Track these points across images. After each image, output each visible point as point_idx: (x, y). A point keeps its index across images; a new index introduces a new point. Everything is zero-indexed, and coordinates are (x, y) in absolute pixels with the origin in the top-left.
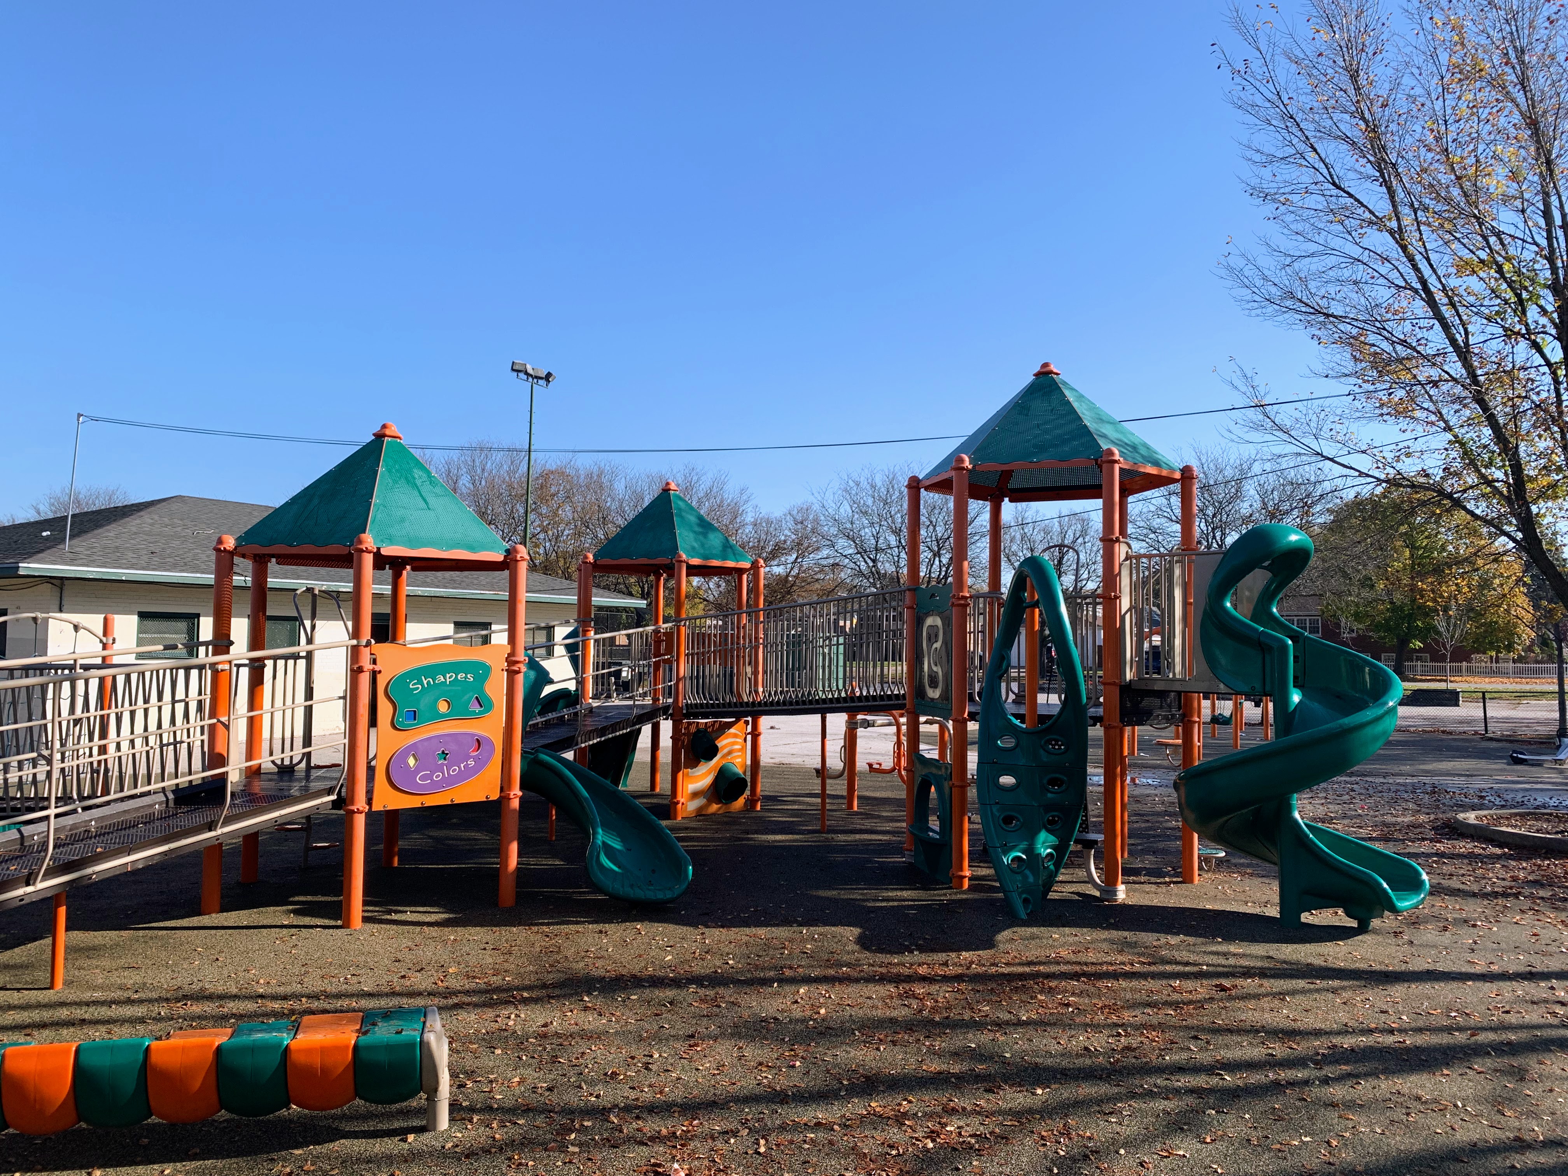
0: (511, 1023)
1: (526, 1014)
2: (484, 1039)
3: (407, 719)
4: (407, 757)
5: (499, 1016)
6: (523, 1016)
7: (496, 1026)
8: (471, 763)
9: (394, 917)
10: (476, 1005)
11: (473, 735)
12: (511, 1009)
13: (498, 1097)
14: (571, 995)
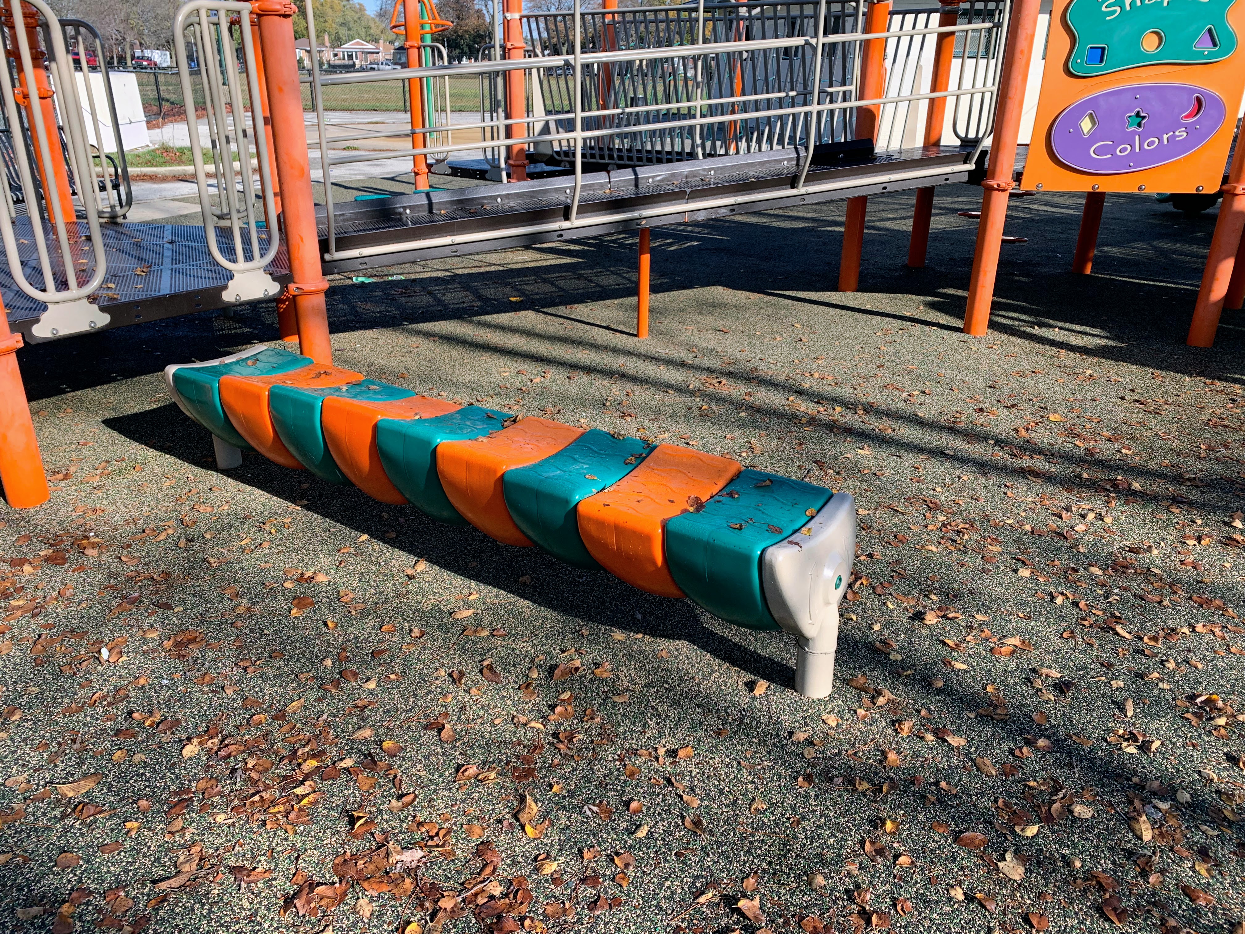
0: (1080, 528)
1: (1116, 520)
2: (1020, 540)
3: (1090, 60)
4: (1080, 117)
5: (1068, 509)
6: (1108, 520)
7: (1054, 523)
8: (1181, 134)
9: (1036, 330)
10: (1048, 478)
11: (1192, 91)
12: (1098, 503)
13: (959, 666)
14: (1216, 509)
